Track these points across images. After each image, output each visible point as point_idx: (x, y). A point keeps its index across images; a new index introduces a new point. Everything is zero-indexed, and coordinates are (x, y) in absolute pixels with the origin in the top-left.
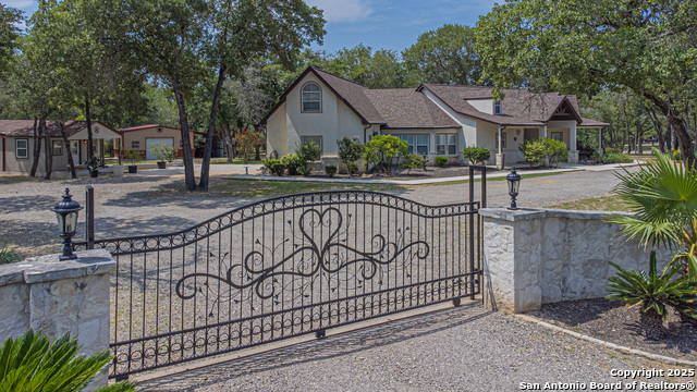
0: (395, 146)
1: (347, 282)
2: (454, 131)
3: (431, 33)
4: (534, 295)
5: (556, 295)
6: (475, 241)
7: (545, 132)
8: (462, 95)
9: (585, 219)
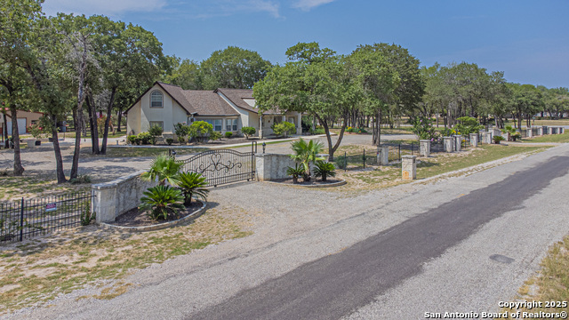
0: (206, 127)
1: (222, 173)
2: (236, 117)
3: (220, 51)
4: (269, 176)
5: (275, 177)
6: (253, 162)
7: (284, 118)
8: (240, 96)
9: (283, 156)
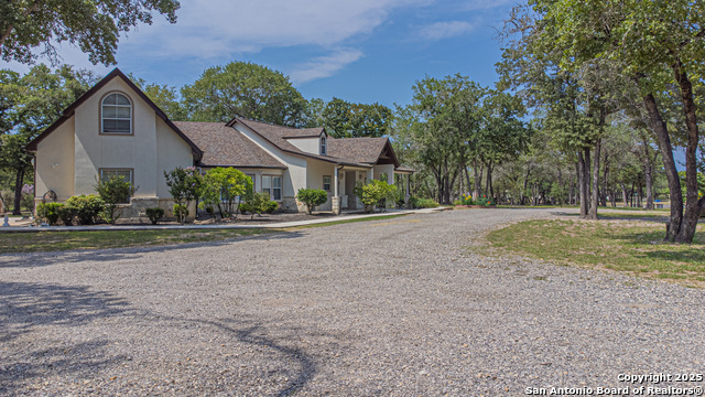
0: (240, 183)
2: (278, 172)
3: (219, 69)
7: (372, 175)
